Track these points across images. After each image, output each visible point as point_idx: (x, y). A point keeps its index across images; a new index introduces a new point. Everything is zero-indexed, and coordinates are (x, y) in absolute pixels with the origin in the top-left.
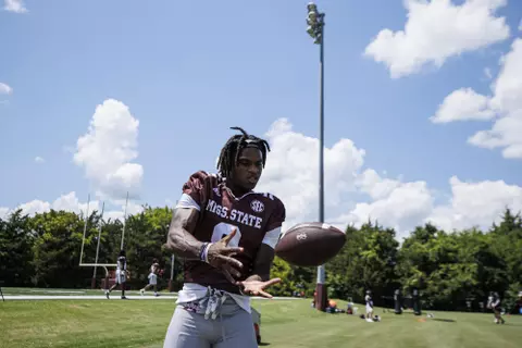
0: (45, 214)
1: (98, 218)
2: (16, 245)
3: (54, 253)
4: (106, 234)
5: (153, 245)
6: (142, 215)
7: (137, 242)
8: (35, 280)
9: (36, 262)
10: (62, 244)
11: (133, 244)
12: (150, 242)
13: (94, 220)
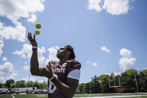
0: (101, 76)
1: (113, 75)
2: (96, 84)
3: (105, 85)
4: (116, 78)
5: (130, 80)
6: (125, 72)
7: (125, 79)
8: (102, 92)
9: (102, 87)
10: (106, 82)
11: (124, 80)
12: (129, 79)
13: (113, 76)
